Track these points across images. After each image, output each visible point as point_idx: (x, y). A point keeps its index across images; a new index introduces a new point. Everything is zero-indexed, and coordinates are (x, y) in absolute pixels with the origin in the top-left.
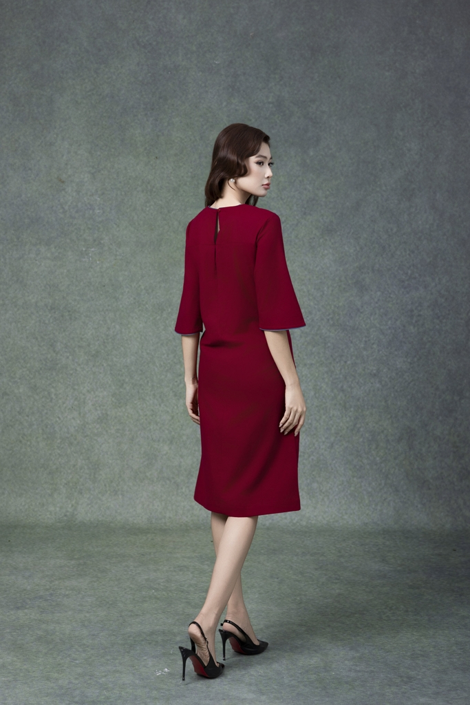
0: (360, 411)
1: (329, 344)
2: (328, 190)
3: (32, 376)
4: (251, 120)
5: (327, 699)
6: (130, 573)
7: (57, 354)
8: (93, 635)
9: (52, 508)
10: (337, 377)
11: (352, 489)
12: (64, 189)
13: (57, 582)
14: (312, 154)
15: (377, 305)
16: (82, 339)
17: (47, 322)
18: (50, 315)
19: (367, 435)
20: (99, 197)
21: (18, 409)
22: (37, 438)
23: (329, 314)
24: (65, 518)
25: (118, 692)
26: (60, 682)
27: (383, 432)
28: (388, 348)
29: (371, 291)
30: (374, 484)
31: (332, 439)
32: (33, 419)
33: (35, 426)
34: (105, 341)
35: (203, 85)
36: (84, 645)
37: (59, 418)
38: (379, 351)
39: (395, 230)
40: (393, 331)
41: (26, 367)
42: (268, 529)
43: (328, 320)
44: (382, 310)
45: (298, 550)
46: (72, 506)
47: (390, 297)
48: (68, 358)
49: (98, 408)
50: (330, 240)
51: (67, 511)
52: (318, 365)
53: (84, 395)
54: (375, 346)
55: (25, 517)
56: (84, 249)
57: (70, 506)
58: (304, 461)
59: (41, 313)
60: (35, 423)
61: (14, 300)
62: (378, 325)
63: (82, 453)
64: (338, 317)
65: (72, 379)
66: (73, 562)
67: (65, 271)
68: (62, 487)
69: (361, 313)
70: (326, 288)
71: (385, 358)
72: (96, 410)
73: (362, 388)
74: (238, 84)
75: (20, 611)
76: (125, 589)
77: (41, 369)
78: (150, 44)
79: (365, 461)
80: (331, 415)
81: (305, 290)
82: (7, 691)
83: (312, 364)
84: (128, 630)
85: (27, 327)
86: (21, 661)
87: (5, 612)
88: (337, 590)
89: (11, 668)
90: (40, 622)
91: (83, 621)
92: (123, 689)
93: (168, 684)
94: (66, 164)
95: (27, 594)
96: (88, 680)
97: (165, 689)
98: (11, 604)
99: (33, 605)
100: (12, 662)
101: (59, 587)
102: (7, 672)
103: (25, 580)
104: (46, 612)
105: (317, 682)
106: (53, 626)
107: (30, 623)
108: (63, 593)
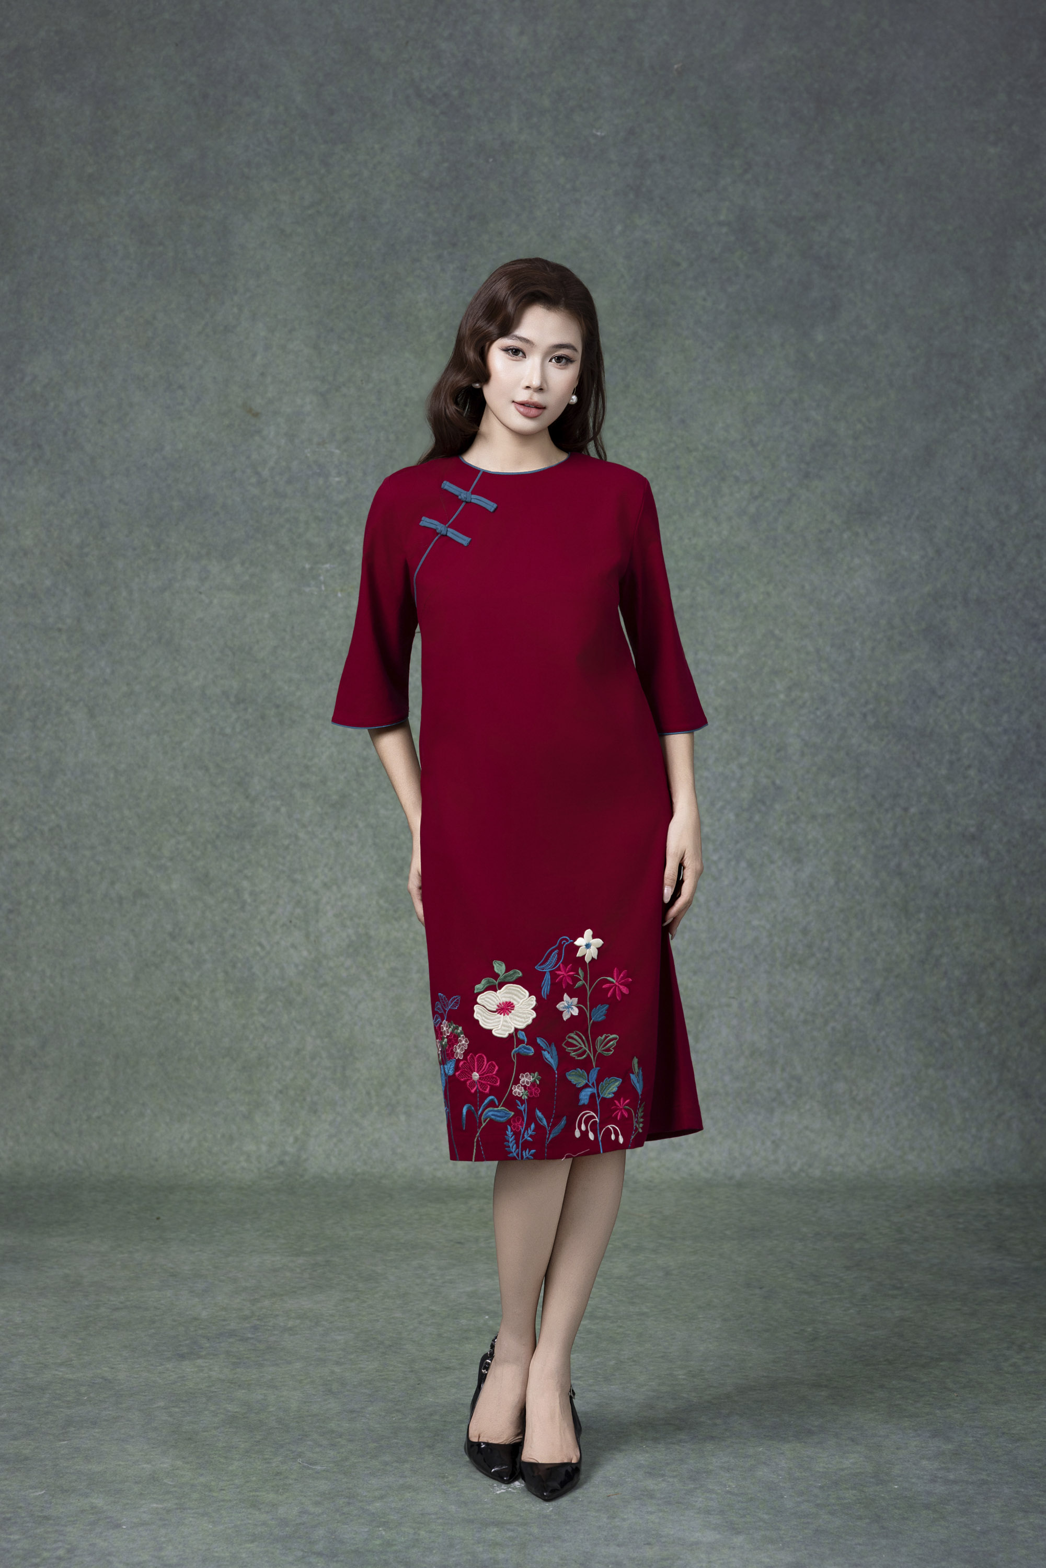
0: (940, 918)
1: (867, 771)
2: (860, 421)
3: (198, 853)
4: (678, 264)
5: (884, 1542)
6: (430, 1281)
7: (252, 802)
8: (352, 1411)
9: (250, 1147)
10: (887, 843)
11: (925, 1092)
12: (259, 432)
13: (267, 1303)
14: (820, 338)
15: (975, 680)
16: (307, 767)
17: (228, 731)
18: (234, 716)
20: (338, 448)
21: (169, 927)
22: (213, 991)
23: (867, 703)
24: (281, 1169)
25: (412, 1531)
26: (281, 1510)
27: (992, 965)
28: (1001, 776)
29: (963, 647)
30: (973, 1081)
31: (878, 983)
32: (204, 950)
33: (209, 966)
34: (361, 771)
35: (568, 186)
36: (332, 1431)
37: (261, 945)
38: (981, 783)
39: (1015, 508)
40: (1014, 738)
41: (184, 833)
42: (739, 1185)
43: (865, 715)
44: (987, 691)
45: (804, 1230)
46: (296, 1139)
47: (1005, 661)
48: (277, 810)
49: (348, 923)
50: (866, 534)
51: (285, 1153)
52: (842, 816)
53: (316, 893)
54: (972, 772)
55: (192, 1169)
56: (307, 566)
57: (291, 1140)
58: (815, 1034)
59: (214, 712)
60: (207, 957)
61: (153, 684)
62: (978, 726)
63: (314, 1023)
64: (886, 709)
65: (288, 858)
66: (301, 1260)
67: (267, 616)
68: (271, 1098)
69: (941, 698)
70: (857, 644)
71: (995, 799)
72: (344, 926)
73: (944, 868)
74: (649, 182)
75: (187, 1362)
76: (420, 1315)
77: (218, 836)
78: (445, 94)
79: (953, 1031)
80: (874, 929)
81: (811, 648)
82: (163, 1531)
83: (828, 816)
84: (429, 1400)
85: (185, 744)
86: (192, 1467)
87: (152, 1365)
88: (896, 1312)
89: (171, 1483)
90: (232, 1386)
91: (328, 1383)
92: (423, 1525)
93: (522, 1514)
94: (262, 374)
95: (202, 1327)
96: (342, 1507)
97: (515, 1523)
98: (165, 1348)
99: (215, 1350)
100: (173, 1470)
101: (271, 1313)
102: (162, 1491)
103: (197, 1300)
104: (244, 1363)
105: (859, 1505)
106: (261, 1394)
107: (209, 1386)
108: (282, 1324)
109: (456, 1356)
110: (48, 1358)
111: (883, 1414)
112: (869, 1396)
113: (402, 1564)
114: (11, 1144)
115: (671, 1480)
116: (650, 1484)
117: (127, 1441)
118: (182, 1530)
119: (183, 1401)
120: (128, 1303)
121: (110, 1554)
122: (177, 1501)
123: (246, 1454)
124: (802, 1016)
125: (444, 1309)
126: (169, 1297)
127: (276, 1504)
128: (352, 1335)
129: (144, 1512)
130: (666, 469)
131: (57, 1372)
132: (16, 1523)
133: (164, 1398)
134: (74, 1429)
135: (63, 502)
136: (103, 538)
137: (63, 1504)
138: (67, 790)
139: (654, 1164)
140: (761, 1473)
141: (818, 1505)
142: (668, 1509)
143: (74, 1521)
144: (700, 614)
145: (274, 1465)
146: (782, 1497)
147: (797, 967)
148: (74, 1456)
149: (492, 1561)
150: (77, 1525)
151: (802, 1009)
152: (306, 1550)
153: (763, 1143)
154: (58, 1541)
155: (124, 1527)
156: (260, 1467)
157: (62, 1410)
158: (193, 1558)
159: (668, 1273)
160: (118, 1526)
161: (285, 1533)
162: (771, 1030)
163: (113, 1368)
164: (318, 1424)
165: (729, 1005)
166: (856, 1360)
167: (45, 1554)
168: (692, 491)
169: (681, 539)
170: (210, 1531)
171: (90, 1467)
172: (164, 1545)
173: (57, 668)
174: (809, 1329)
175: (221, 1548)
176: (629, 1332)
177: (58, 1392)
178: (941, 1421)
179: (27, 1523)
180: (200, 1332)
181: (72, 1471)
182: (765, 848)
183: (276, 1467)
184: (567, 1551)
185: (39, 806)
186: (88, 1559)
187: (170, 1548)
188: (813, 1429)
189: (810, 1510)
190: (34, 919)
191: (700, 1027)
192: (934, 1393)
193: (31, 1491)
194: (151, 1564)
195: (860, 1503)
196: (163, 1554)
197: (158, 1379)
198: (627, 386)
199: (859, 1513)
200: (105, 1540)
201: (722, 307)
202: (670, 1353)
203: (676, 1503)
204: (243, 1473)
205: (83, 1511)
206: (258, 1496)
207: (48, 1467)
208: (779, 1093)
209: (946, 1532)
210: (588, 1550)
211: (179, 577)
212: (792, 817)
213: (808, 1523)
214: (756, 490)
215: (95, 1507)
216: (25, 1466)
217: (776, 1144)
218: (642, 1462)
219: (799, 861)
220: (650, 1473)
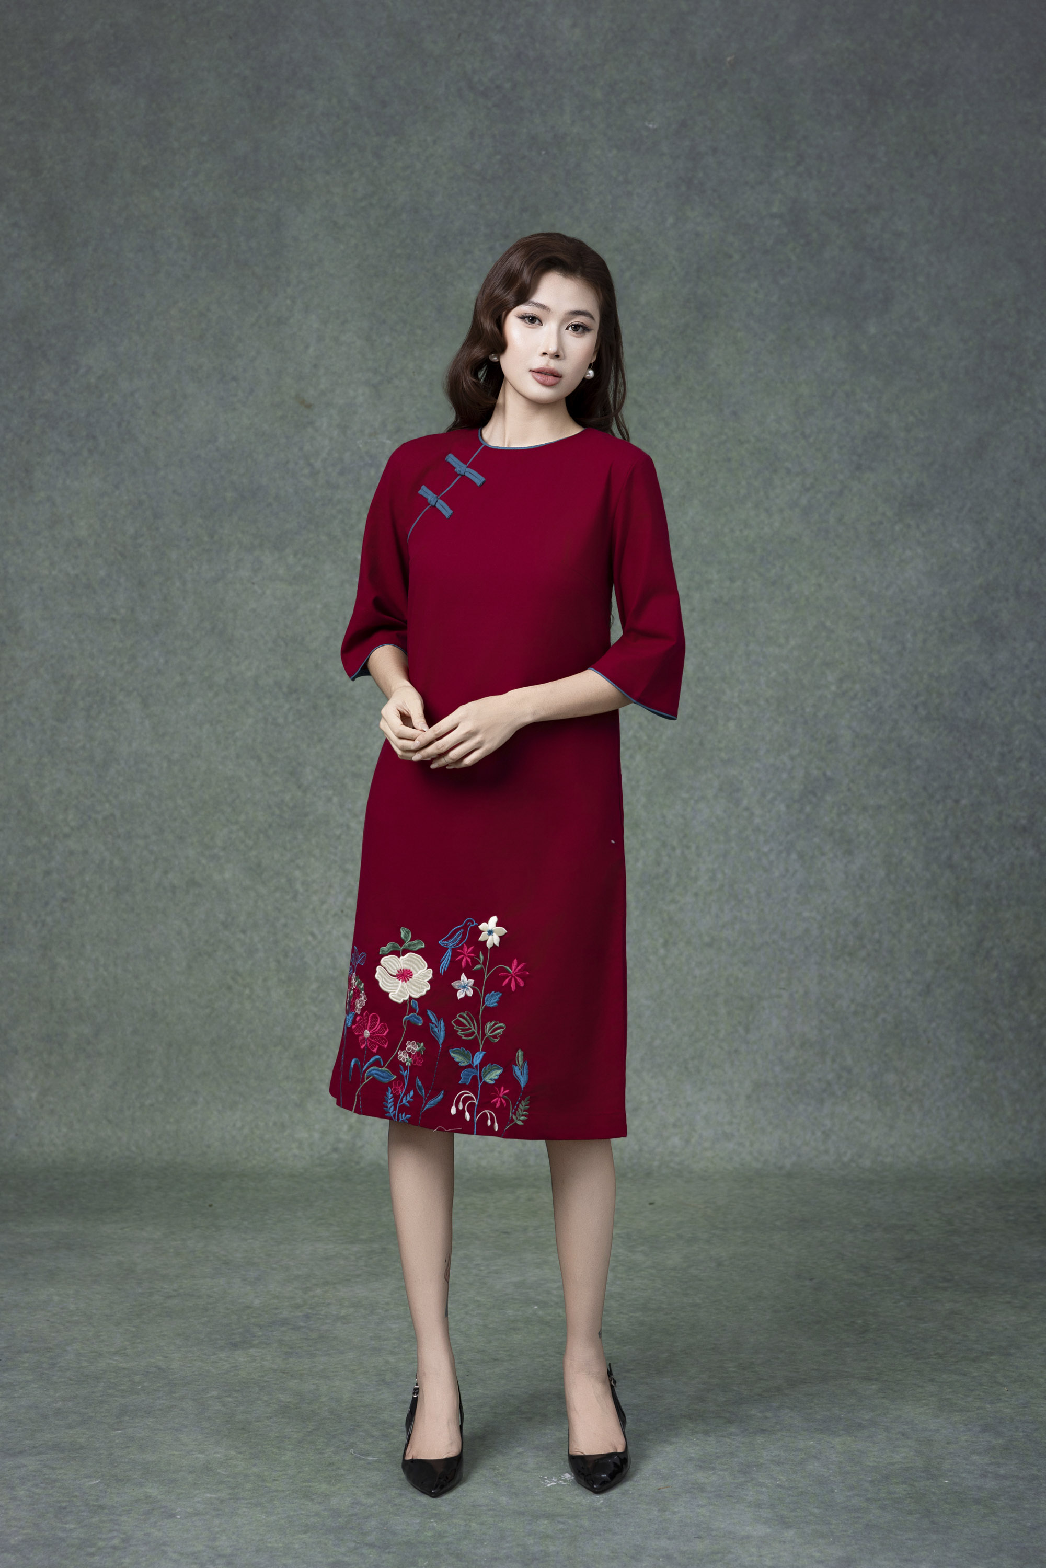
0: (991, 910)
1: (919, 762)
2: (912, 413)
3: (250, 843)
4: (730, 257)
5: (934, 1537)
6: (474, 1271)
7: (305, 792)
9: (302, 1134)
10: (938, 834)
11: (976, 1084)
12: (311, 423)
13: (319, 1291)
14: (872, 330)
15: (1027, 672)
17: (281, 720)
18: (287, 706)
19: (1008, 965)
20: (389, 438)
21: (222, 917)
22: (265, 980)
23: (918, 695)
24: (335, 1156)
25: (463, 1523)
26: (334, 1501)
29: (1015, 639)
30: (1024, 1073)
31: (929, 974)
32: (256, 939)
33: (261, 955)
35: (621, 178)
36: (385, 1422)
37: (313, 934)
38: (1032, 775)
41: (237, 822)
42: (790, 1175)
43: (916, 707)
44: (1039, 683)
45: (855, 1221)
46: (351, 1127)
48: (329, 800)
50: (918, 527)
51: (339, 1140)
52: (893, 808)
54: (1023, 765)
55: (244, 1156)
57: (345, 1128)
58: (866, 1025)
59: (267, 702)
60: (260, 946)
61: (206, 674)
62: (1030, 718)
64: (937, 701)
65: (340, 848)
66: (356, 1248)
67: (319, 606)
69: (992, 690)
70: (909, 636)
73: (995, 860)
74: (701, 174)
75: (239, 1352)
76: (466, 1305)
77: (270, 826)
78: (498, 87)
79: (1004, 1023)
80: (925, 921)
81: (862, 640)
82: (217, 1521)
83: (879, 807)
84: (478, 1392)
85: (238, 734)
86: (245, 1457)
87: (205, 1354)
88: (947, 1305)
89: (224, 1473)
90: (284, 1375)
91: (382, 1373)
92: (474, 1517)
93: (573, 1507)
94: (315, 366)
95: (254, 1315)
96: (394, 1498)
97: (565, 1515)
98: (218, 1337)
99: (268, 1339)
100: (227, 1459)
101: (323, 1302)
102: (216, 1481)
103: (249, 1288)
104: (297, 1353)
105: (909, 1499)
106: (313, 1384)
107: (262, 1376)
108: (334, 1313)
109: (504, 1347)
110: (102, 1346)
111: (934, 1408)
112: (920, 1390)
113: (453, 1555)
114: (64, 1130)
115: (721, 1473)
116: (701, 1477)
117: (181, 1431)
118: (236, 1520)
119: (236, 1391)
120: (182, 1291)
121: (164, 1544)
122: (230, 1491)
123: (299, 1444)
124: (853, 1008)
125: (489, 1300)
126: (222, 1285)
127: (328, 1495)
128: (406, 1323)
129: (198, 1502)
130: (717, 462)
131: (111, 1361)
132: (71, 1512)
133: (218, 1388)
134: (128, 1418)
135: (117, 493)
136: (157, 529)
137: (118, 1493)
138: (121, 779)
139: (709, 1154)
140: (811, 1467)
141: (868, 1500)
142: (718, 1503)
143: (129, 1511)
144: (751, 605)
145: (326, 1455)
146: (833, 1491)
147: (848, 958)
148: (128, 1445)
149: (543, 1554)
150: (132, 1515)
151: (852, 1001)
152: (358, 1542)
153: (813, 1133)
154: (114, 1531)
155: (178, 1517)
156: (313, 1458)
157: (116, 1399)
158: (247, 1548)
159: (720, 1264)
160: (172, 1516)
161: (337, 1524)
162: (821, 1022)
163: (166, 1357)
164: (370, 1415)
165: (779, 996)
166: (906, 1354)
167: (101, 1544)
168: (744, 483)
169: (732, 531)
170: (264, 1521)
171: (144, 1456)
172: (218, 1536)
173: (111, 658)
174: (860, 1322)
175: (274, 1539)
176: (682, 1324)
177: (112, 1381)
178: (991, 1415)
179: (82, 1512)
180: (253, 1320)
181: (126, 1460)
182: (816, 840)
183: (329, 1457)
184: (617, 1544)
185: (93, 795)
186: (143, 1549)
187: (224, 1538)
188: (863, 1422)
189: (861, 1504)
190: (88, 908)
191: (750, 1018)
192: (984, 1387)
193: (86, 1480)
194: (205, 1554)
195: (911, 1498)
196: (217, 1544)
197: (211, 1368)
198: (679, 378)
199: (910, 1508)
200: (160, 1530)
201: (774, 299)
202: (721, 1344)
203: (727, 1496)
204: (295, 1464)
205: (137, 1501)
206: (310, 1487)
207: (102, 1457)
208: (829, 1084)
209: (996, 1527)
210: (639, 1543)
211: (232, 568)
212: (843, 808)
213: (859, 1517)
214: (808, 482)
215: (150, 1497)
216: (81, 1455)
217: (826, 1135)
218: (693, 1455)
219: (849, 852)
220: (700, 1466)
